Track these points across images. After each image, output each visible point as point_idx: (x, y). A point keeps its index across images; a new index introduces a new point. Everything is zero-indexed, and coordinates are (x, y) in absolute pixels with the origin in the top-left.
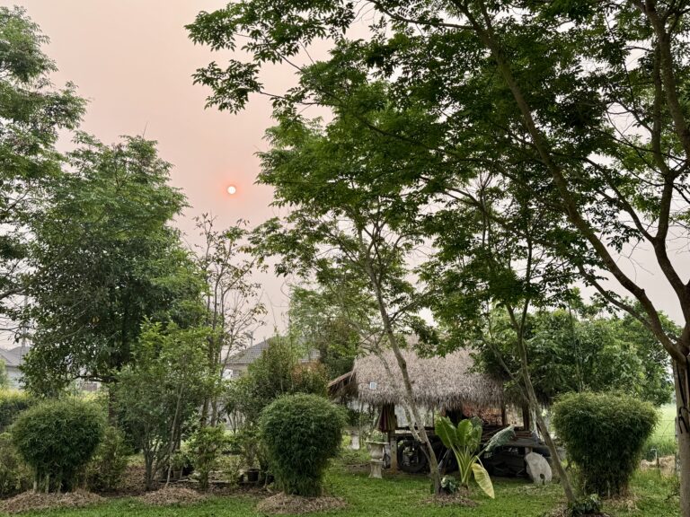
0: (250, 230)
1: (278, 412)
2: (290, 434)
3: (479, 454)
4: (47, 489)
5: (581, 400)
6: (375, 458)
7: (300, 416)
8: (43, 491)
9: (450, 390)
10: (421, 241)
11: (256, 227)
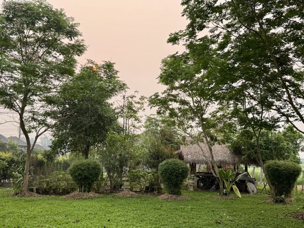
0: (148, 97)
1: (167, 165)
2: (172, 173)
3: (234, 182)
4: (83, 191)
5: (275, 163)
6: (191, 183)
7: (175, 167)
8: (82, 192)
9: (219, 158)
10: (214, 103)
11: (150, 96)
